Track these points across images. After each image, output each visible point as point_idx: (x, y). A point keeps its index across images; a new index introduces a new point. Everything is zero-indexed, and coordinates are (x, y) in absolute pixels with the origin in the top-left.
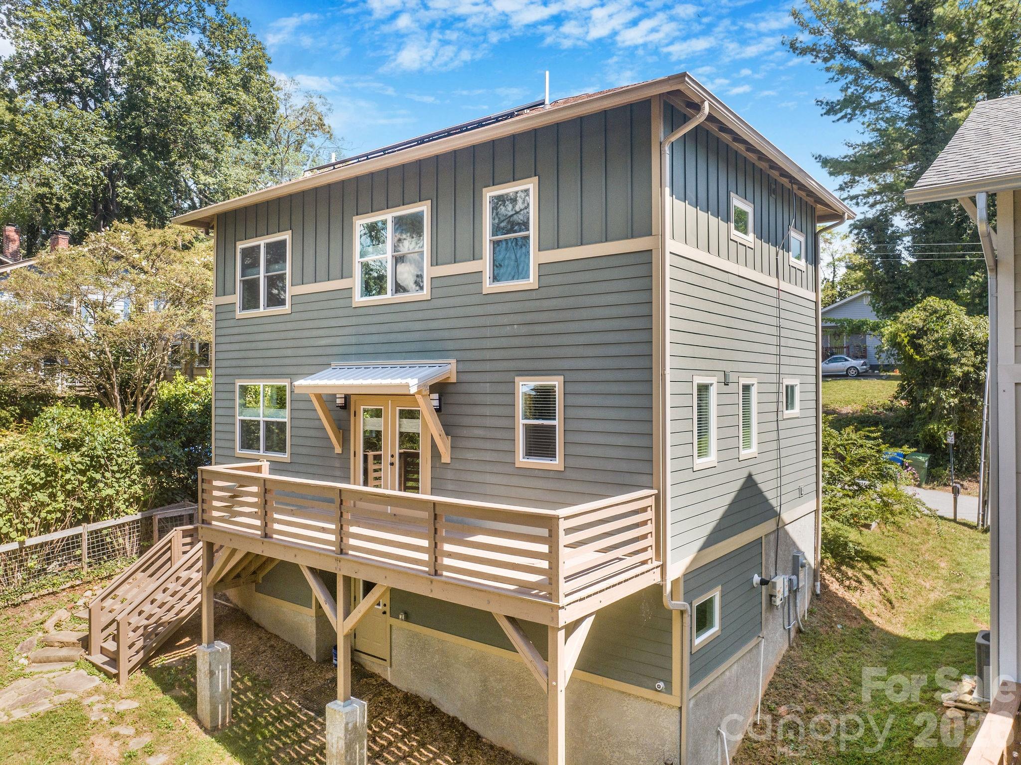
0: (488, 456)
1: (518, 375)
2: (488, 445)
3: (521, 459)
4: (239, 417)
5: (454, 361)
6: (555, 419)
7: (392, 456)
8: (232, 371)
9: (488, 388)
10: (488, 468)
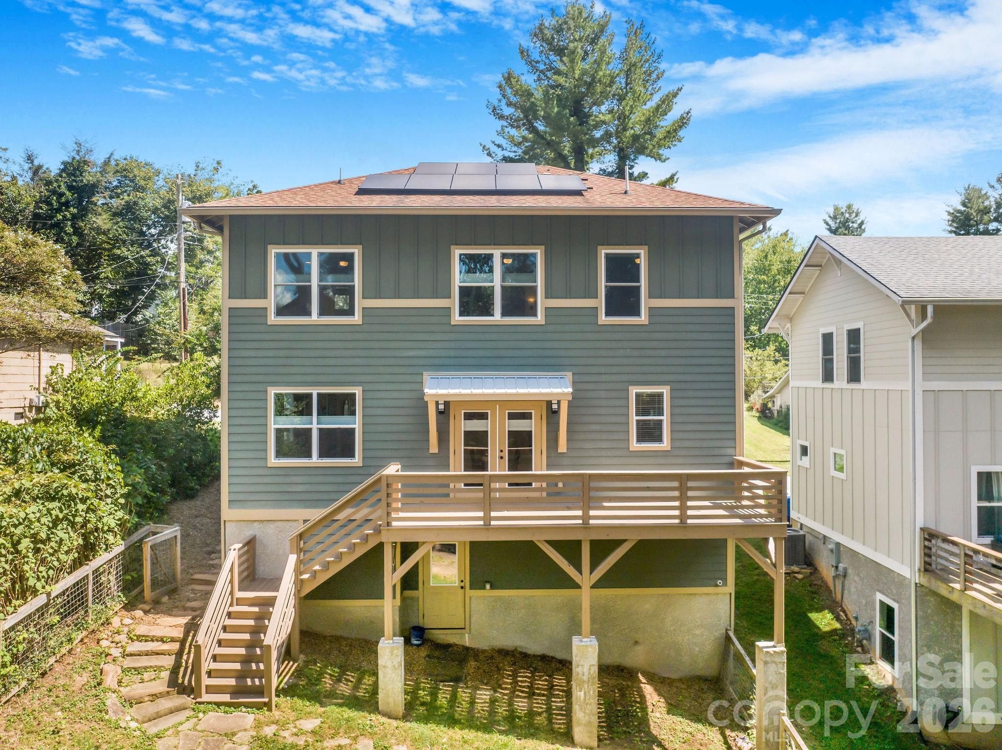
0: (604, 445)
1: (632, 385)
2: (604, 436)
3: (635, 445)
4: (274, 426)
5: (571, 374)
6: (663, 415)
7: (502, 451)
8: (260, 378)
9: (603, 394)
10: (604, 453)
